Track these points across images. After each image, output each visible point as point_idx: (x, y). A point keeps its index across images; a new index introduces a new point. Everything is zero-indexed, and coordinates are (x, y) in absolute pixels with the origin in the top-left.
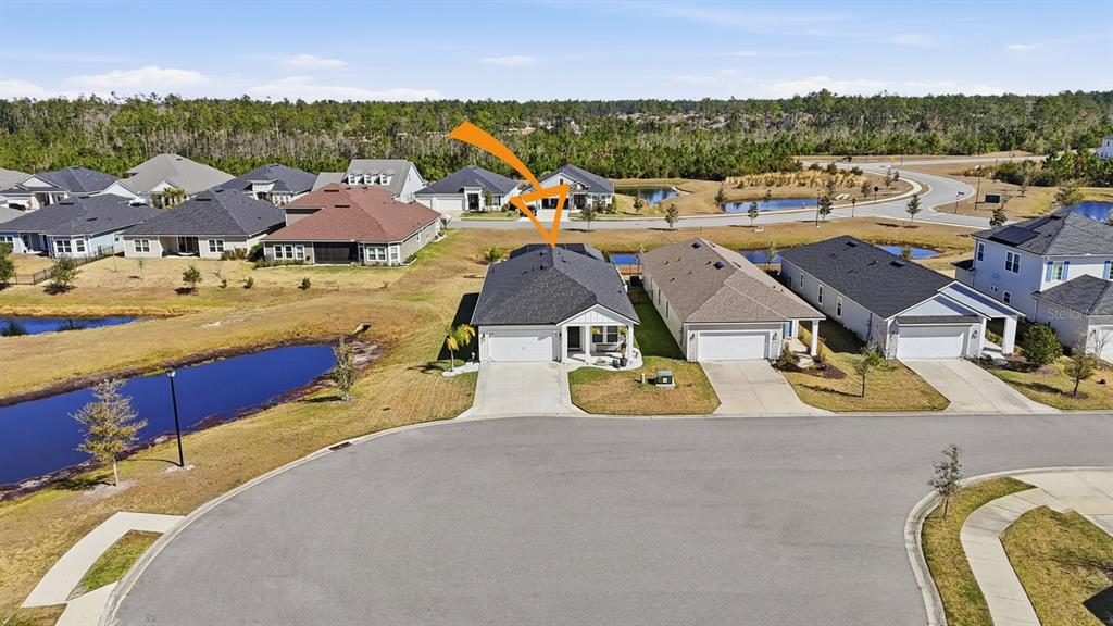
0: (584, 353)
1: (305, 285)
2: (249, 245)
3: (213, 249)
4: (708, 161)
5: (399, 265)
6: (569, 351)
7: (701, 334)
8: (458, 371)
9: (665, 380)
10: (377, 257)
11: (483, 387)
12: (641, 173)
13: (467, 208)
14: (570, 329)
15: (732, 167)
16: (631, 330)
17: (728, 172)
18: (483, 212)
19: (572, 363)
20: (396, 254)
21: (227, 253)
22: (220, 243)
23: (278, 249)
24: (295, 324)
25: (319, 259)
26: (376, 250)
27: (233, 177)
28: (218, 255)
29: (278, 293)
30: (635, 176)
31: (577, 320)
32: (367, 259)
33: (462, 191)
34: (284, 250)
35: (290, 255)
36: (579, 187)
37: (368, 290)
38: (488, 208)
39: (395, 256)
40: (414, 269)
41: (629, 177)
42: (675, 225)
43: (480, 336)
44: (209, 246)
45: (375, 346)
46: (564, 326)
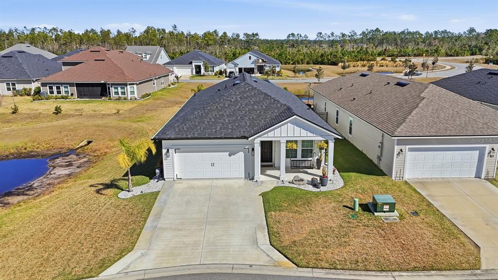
0: (279, 169)
1: (58, 111)
2: (34, 86)
3: (9, 89)
4: (328, 55)
5: (136, 99)
6: (262, 166)
7: (411, 150)
8: (137, 191)
9: (386, 208)
10: (120, 93)
11: (158, 216)
12: (292, 62)
13: (194, 73)
14: (263, 143)
15: (341, 58)
16: (331, 145)
17: (339, 60)
18: (204, 75)
19: (266, 182)
20: (133, 91)
21: (18, 91)
22: (14, 84)
23: (51, 88)
24: (27, 140)
25: (80, 95)
26: (119, 88)
27: (57, 56)
28: (10, 93)
29: (36, 117)
30: (289, 63)
31: (270, 134)
32: (113, 95)
33: (191, 63)
34: (55, 88)
35: (59, 92)
36: (260, 61)
37: (104, 115)
38: (206, 73)
39: (132, 93)
40: (145, 102)
41: (286, 64)
42: (322, 80)
43: (164, 151)
44: (6, 87)
45: (86, 159)
46: (257, 141)
